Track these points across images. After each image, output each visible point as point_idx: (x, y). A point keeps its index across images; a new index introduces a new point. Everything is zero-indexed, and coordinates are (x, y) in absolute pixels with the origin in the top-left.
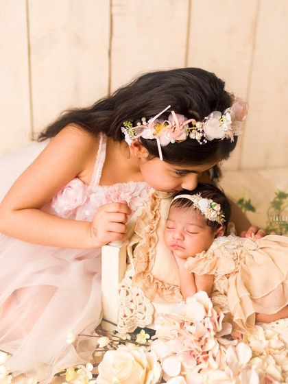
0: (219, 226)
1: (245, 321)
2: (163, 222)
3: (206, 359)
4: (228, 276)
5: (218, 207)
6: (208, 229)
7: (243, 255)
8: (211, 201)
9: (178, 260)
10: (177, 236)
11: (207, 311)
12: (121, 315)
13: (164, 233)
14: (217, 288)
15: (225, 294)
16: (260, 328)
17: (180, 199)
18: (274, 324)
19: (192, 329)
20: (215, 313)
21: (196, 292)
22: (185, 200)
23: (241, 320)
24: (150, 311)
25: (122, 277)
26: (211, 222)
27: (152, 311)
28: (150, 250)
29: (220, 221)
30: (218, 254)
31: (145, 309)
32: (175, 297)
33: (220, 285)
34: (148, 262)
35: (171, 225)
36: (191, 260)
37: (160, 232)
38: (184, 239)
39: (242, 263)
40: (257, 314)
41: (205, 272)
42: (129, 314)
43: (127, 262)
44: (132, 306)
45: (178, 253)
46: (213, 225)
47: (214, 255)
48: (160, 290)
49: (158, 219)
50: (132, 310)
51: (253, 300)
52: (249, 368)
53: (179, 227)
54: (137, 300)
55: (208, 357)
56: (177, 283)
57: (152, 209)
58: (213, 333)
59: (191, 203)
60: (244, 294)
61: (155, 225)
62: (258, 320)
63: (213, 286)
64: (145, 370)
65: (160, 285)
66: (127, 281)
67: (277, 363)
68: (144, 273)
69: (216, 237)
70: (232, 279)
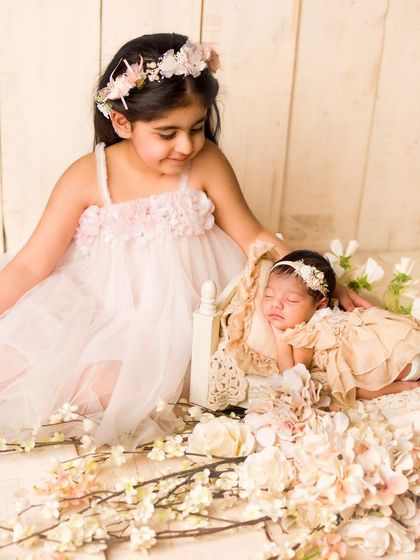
0: (322, 297)
1: (344, 396)
2: (261, 291)
3: (302, 429)
4: (328, 350)
5: (321, 275)
6: (309, 298)
7: (346, 331)
8: (314, 268)
9: (276, 331)
10: (276, 303)
11: (304, 384)
12: (212, 389)
13: (262, 302)
14: (317, 363)
15: (325, 371)
16: (360, 403)
17: (280, 266)
18: (375, 400)
19: (289, 400)
20: (313, 385)
21: (294, 365)
22: (287, 267)
23: (340, 394)
24: (243, 385)
25: (215, 348)
26: (314, 291)
27: (245, 386)
28: (246, 319)
29: (323, 290)
30: (318, 326)
31: (239, 384)
32: (271, 372)
33: (320, 360)
34: (243, 330)
35: (270, 292)
36: (289, 332)
37: (257, 302)
38: (283, 307)
39: (344, 339)
40: (357, 389)
41: (303, 344)
42: (221, 388)
43: (220, 335)
44: (225, 381)
45: (277, 323)
46: (315, 295)
47: (314, 328)
48: (255, 362)
49: (255, 287)
50: (224, 385)
51: (355, 376)
52: (345, 436)
53: (279, 295)
54: (230, 374)
55: (304, 426)
56: (274, 356)
57: (252, 276)
58: (310, 402)
59: (292, 270)
60: (345, 368)
61: (253, 294)
62: (359, 395)
63: (312, 361)
64: (237, 442)
65: (255, 356)
66: (219, 353)
67: (375, 435)
68: (238, 341)
69: (318, 309)
70: (332, 354)
